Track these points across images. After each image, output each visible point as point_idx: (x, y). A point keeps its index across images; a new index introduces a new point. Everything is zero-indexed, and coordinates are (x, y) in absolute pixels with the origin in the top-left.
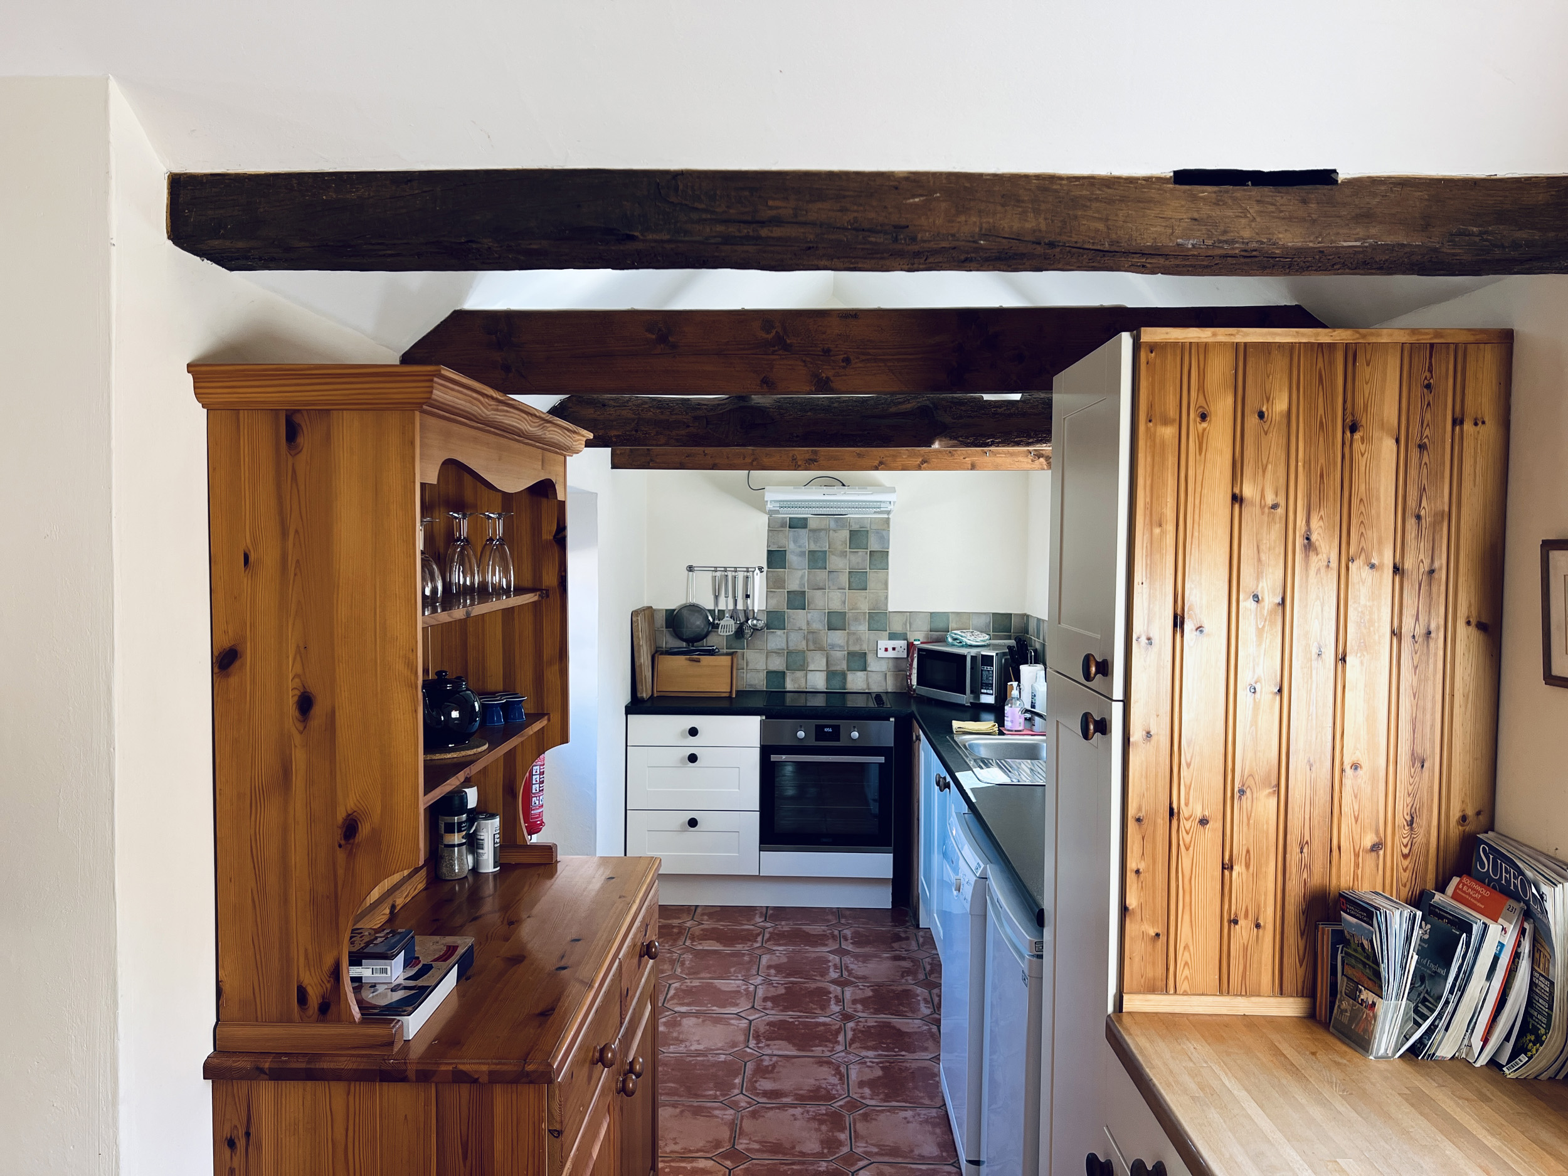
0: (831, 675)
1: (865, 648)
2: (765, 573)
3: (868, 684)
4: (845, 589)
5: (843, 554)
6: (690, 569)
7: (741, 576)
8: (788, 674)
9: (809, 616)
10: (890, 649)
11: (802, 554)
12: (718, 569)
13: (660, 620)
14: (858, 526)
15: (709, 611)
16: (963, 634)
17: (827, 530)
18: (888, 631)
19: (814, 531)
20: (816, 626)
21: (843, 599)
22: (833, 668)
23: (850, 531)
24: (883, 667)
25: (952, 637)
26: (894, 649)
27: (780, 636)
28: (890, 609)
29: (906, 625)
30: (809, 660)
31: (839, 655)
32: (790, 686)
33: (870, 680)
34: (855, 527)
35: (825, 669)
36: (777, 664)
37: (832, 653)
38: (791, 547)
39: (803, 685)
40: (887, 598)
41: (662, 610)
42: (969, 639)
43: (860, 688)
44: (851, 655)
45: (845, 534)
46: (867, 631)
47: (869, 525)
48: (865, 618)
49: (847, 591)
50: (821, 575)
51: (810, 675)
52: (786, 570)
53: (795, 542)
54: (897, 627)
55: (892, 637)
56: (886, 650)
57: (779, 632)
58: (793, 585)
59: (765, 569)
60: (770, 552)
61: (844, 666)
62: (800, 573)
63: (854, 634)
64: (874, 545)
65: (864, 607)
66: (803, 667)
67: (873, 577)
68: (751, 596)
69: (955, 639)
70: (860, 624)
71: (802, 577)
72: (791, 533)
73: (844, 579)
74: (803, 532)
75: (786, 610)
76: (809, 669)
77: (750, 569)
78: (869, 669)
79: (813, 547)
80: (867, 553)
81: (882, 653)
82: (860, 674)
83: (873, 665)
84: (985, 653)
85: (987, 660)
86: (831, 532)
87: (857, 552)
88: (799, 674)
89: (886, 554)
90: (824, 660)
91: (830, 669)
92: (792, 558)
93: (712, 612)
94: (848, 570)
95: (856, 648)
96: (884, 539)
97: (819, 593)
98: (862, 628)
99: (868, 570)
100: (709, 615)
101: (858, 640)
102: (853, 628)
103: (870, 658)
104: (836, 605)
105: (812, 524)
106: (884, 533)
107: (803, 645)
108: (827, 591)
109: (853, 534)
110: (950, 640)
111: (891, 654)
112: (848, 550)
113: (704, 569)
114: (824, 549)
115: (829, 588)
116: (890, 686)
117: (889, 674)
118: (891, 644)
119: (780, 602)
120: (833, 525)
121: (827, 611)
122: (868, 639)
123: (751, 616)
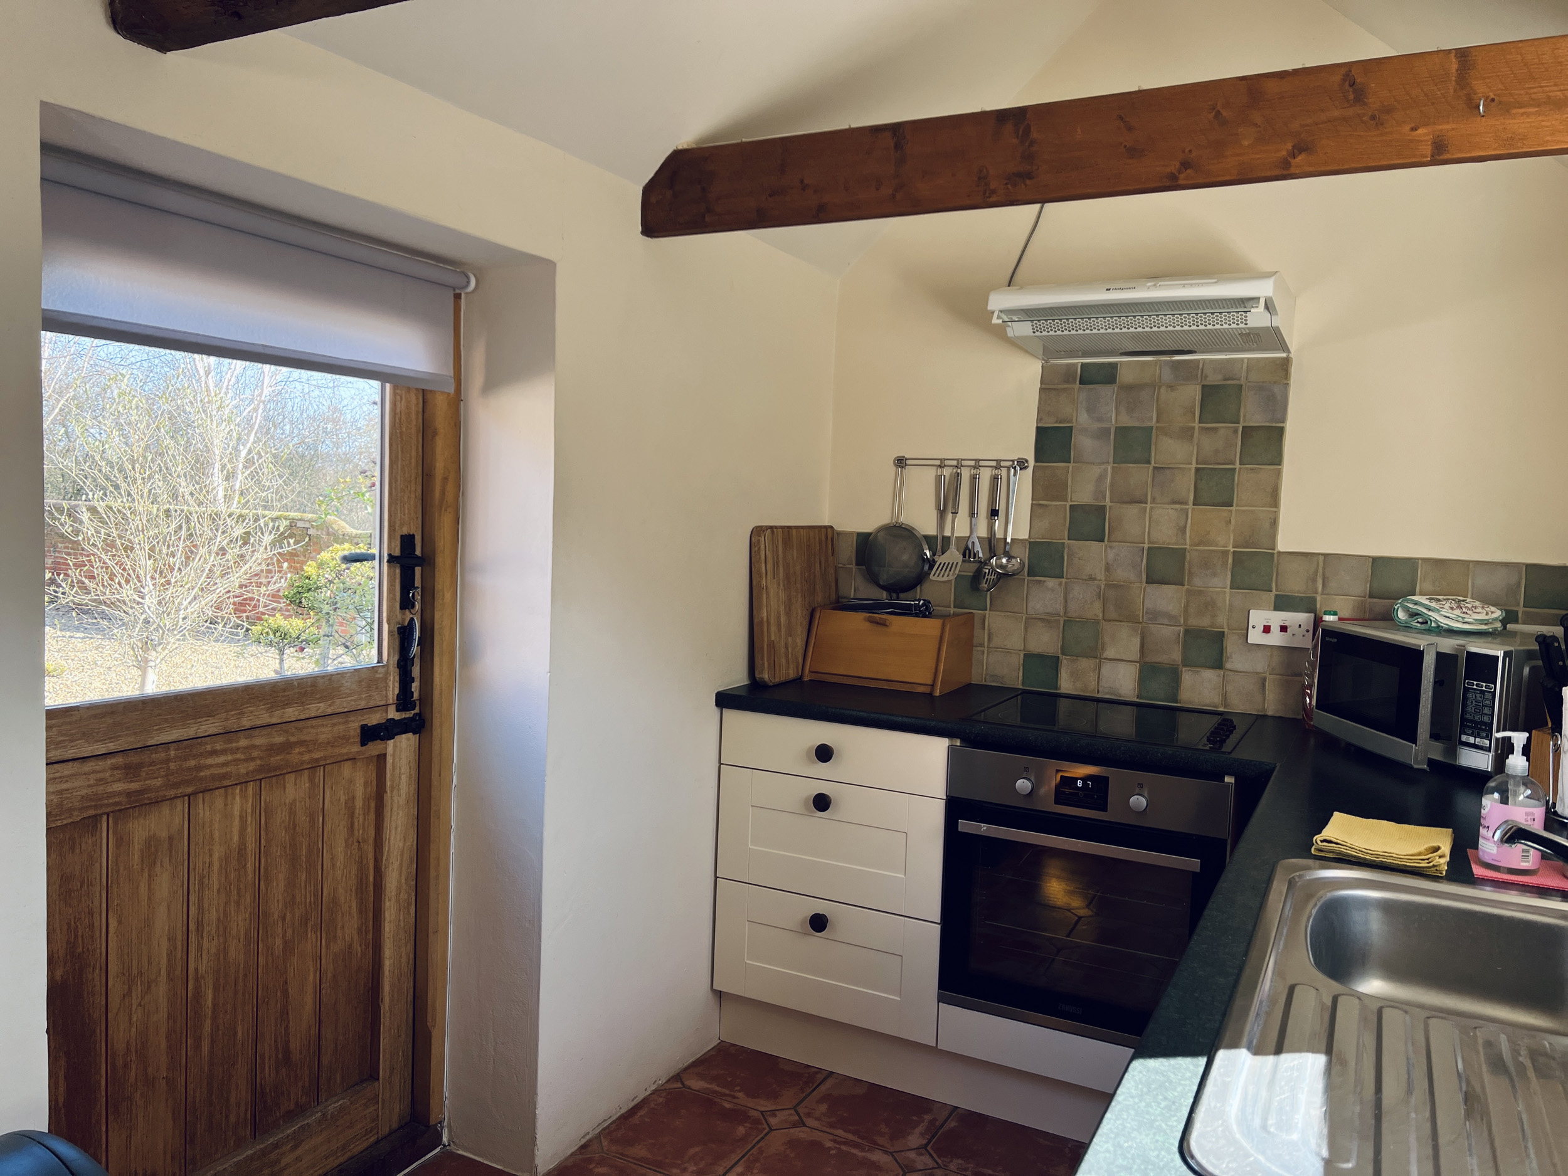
0: (1148, 671)
1: (1222, 621)
2: (1030, 470)
3: (1225, 696)
4: (1186, 503)
5: (1186, 434)
6: (901, 462)
7: (985, 475)
8: (1065, 661)
9: (1111, 555)
10: (1275, 629)
11: (1103, 434)
12: (947, 463)
13: (847, 552)
14: (1220, 377)
15: (926, 537)
16: (1433, 604)
17: (1154, 386)
18: (1274, 592)
19: (1129, 388)
20: (1123, 574)
21: (1182, 523)
22: (1152, 658)
23: (1203, 387)
24: (1259, 664)
25: (1407, 610)
26: (1284, 629)
27: (1053, 590)
28: (1283, 544)
29: (1314, 580)
30: (1107, 639)
31: (1165, 632)
32: (1066, 684)
33: (1229, 688)
34: (1214, 379)
35: (1136, 656)
36: (1045, 641)
37: (1154, 628)
38: (1082, 419)
39: (1092, 685)
40: (1274, 523)
41: (851, 533)
42: (1446, 615)
43: (1208, 702)
44: (1192, 636)
45: (1192, 393)
46: (1228, 590)
47: (1244, 374)
48: (1225, 564)
49: (1190, 506)
50: (1139, 475)
51: (1107, 669)
52: (1071, 465)
53: (1089, 410)
54: (1295, 585)
55: (1281, 605)
56: (1267, 629)
57: (1051, 583)
58: (1083, 493)
59: (1032, 463)
60: (1041, 432)
61: (1176, 656)
62: (1096, 471)
63: (1200, 593)
64: (1253, 414)
65: (1226, 541)
66: (1094, 651)
67: (1247, 480)
68: (1002, 513)
69: (1414, 615)
70: (1215, 574)
71: (1101, 478)
72: (1082, 394)
73: (1185, 484)
74: (1107, 392)
75: (1066, 541)
76: (1105, 655)
77: (1003, 464)
78: (1228, 666)
79: (1126, 420)
80: (1236, 431)
81: (1255, 636)
82: (1209, 674)
83: (1237, 660)
84: (1478, 647)
85: (1482, 667)
86: (1163, 390)
87: (1216, 429)
88: (1085, 664)
89: (1276, 434)
90: (1136, 641)
91: (1147, 660)
92: (1083, 443)
93: (930, 540)
94: (1194, 465)
95: (1204, 622)
96: (1276, 404)
97: (1132, 511)
98: (1219, 584)
99: (1237, 465)
100: (925, 546)
101: (1209, 606)
102: (1198, 582)
103: (1231, 645)
104: (1165, 534)
105: (1125, 376)
106: (1277, 390)
107: (1096, 610)
108: (1148, 506)
109: (1210, 393)
110: (1401, 615)
111: (1275, 639)
112: (1196, 425)
113: (923, 462)
114: (1149, 424)
115: (1154, 500)
116: (1272, 703)
117: (1270, 678)
118: (1276, 618)
119: (1057, 526)
120: (1167, 375)
121: (1146, 546)
122: (1230, 605)
123: (1000, 551)
